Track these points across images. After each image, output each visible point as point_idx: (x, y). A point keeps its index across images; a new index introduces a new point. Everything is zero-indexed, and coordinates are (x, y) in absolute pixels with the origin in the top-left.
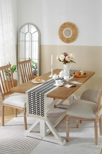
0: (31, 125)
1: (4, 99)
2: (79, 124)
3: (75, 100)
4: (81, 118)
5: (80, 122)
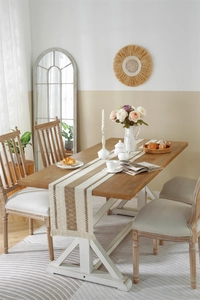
0: (62, 250)
1: (6, 200)
2: (159, 247)
3: (150, 198)
5: (161, 244)
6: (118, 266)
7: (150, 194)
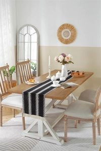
0: (29, 125)
1: (2, 100)
2: (78, 124)
3: (74, 100)
4: (79, 118)
5: (79, 123)
6: (57, 133)
7: (74, 98)
